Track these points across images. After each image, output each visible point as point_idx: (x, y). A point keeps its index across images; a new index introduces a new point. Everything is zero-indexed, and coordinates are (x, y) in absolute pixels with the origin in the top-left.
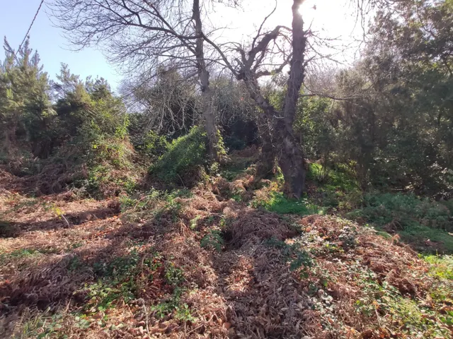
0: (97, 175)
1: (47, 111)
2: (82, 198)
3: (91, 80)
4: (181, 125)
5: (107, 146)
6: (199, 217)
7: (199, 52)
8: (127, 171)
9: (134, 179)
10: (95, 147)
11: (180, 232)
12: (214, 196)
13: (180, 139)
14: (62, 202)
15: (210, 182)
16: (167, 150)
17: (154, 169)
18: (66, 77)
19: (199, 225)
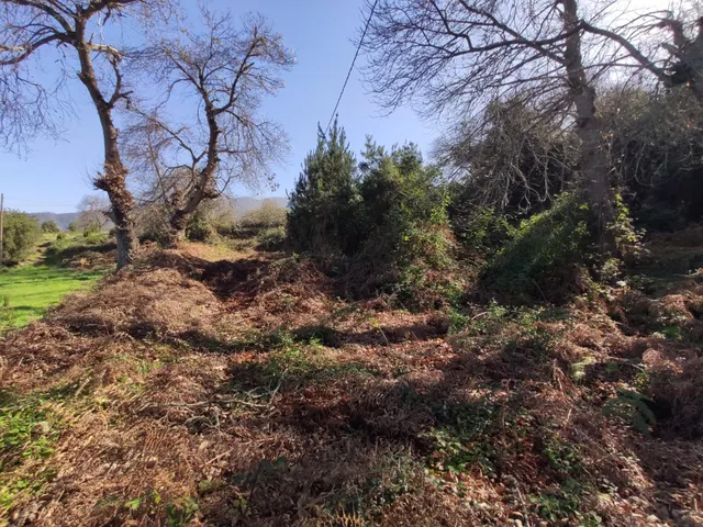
0: (409, 278)
1: (354, 198)
2: (394, 308)
3: (397, 150)
4: (542, 194)
5: (421, 237)
6: (590, 360)
7: (572, 59)
8: (449, 272)
9: (460, 285)
10: (406, 239)
11: (552, 382)
12: (613, 324)
13: (535, 218)
14: (373, 312)
15: (602, 296)
16: (511, 238)
17: (488, 270)
18: (372, 152)
19: (588, 375)
